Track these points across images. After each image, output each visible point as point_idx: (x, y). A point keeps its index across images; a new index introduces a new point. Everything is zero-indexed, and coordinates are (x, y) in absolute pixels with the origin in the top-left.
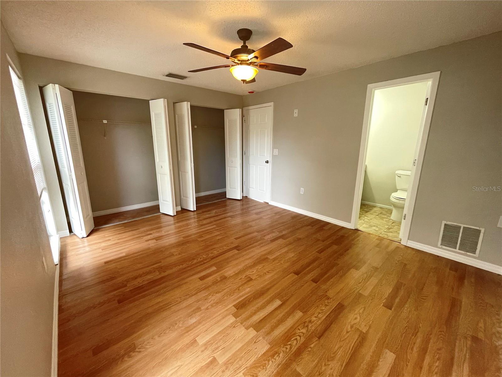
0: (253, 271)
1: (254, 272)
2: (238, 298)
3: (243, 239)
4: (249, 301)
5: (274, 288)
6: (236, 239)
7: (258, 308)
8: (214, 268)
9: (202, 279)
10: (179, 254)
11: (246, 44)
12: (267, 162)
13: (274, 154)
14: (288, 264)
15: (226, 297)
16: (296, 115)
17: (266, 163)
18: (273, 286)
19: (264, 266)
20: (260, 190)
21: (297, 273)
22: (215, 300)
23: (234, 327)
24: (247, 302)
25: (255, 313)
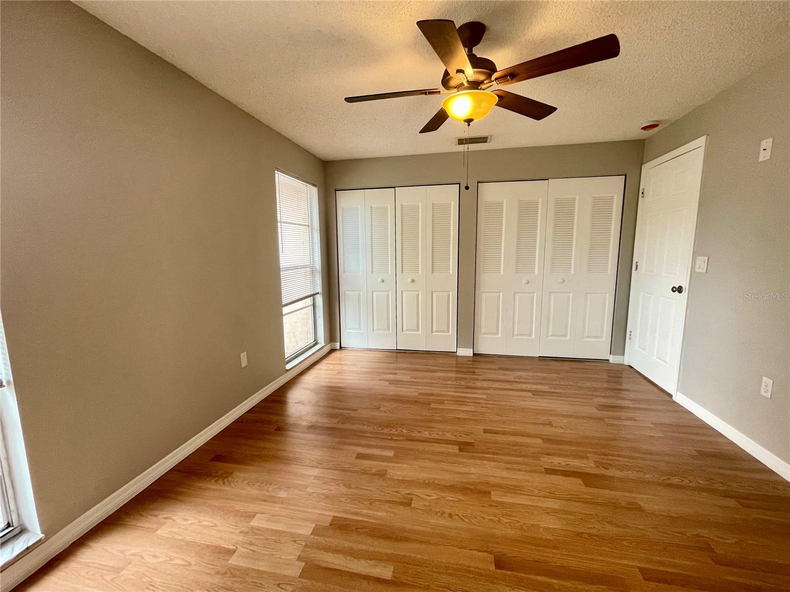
0: (430, 496)
1: (428, 498)
2: (353, 513)
3: (499, 438)
4: (356, 529)
5: (417, 546)
6: (486, 431)
7: (352, 549)
8: (390, 454)
9: (360, 456)
10: (385, 412)
11: (474, 52)
12: (680, 290)
13: (697, 270)
14: (511, 532)
15: (345, 498)
16: (764, 156)
17: (674, 291)
18: (421, 542)
19: (460, 500)
20: (660, 359)
21: (500, 563)
22: (332, 492)
23: (295, 541)
24: (354, 528)
25: (336, 551)
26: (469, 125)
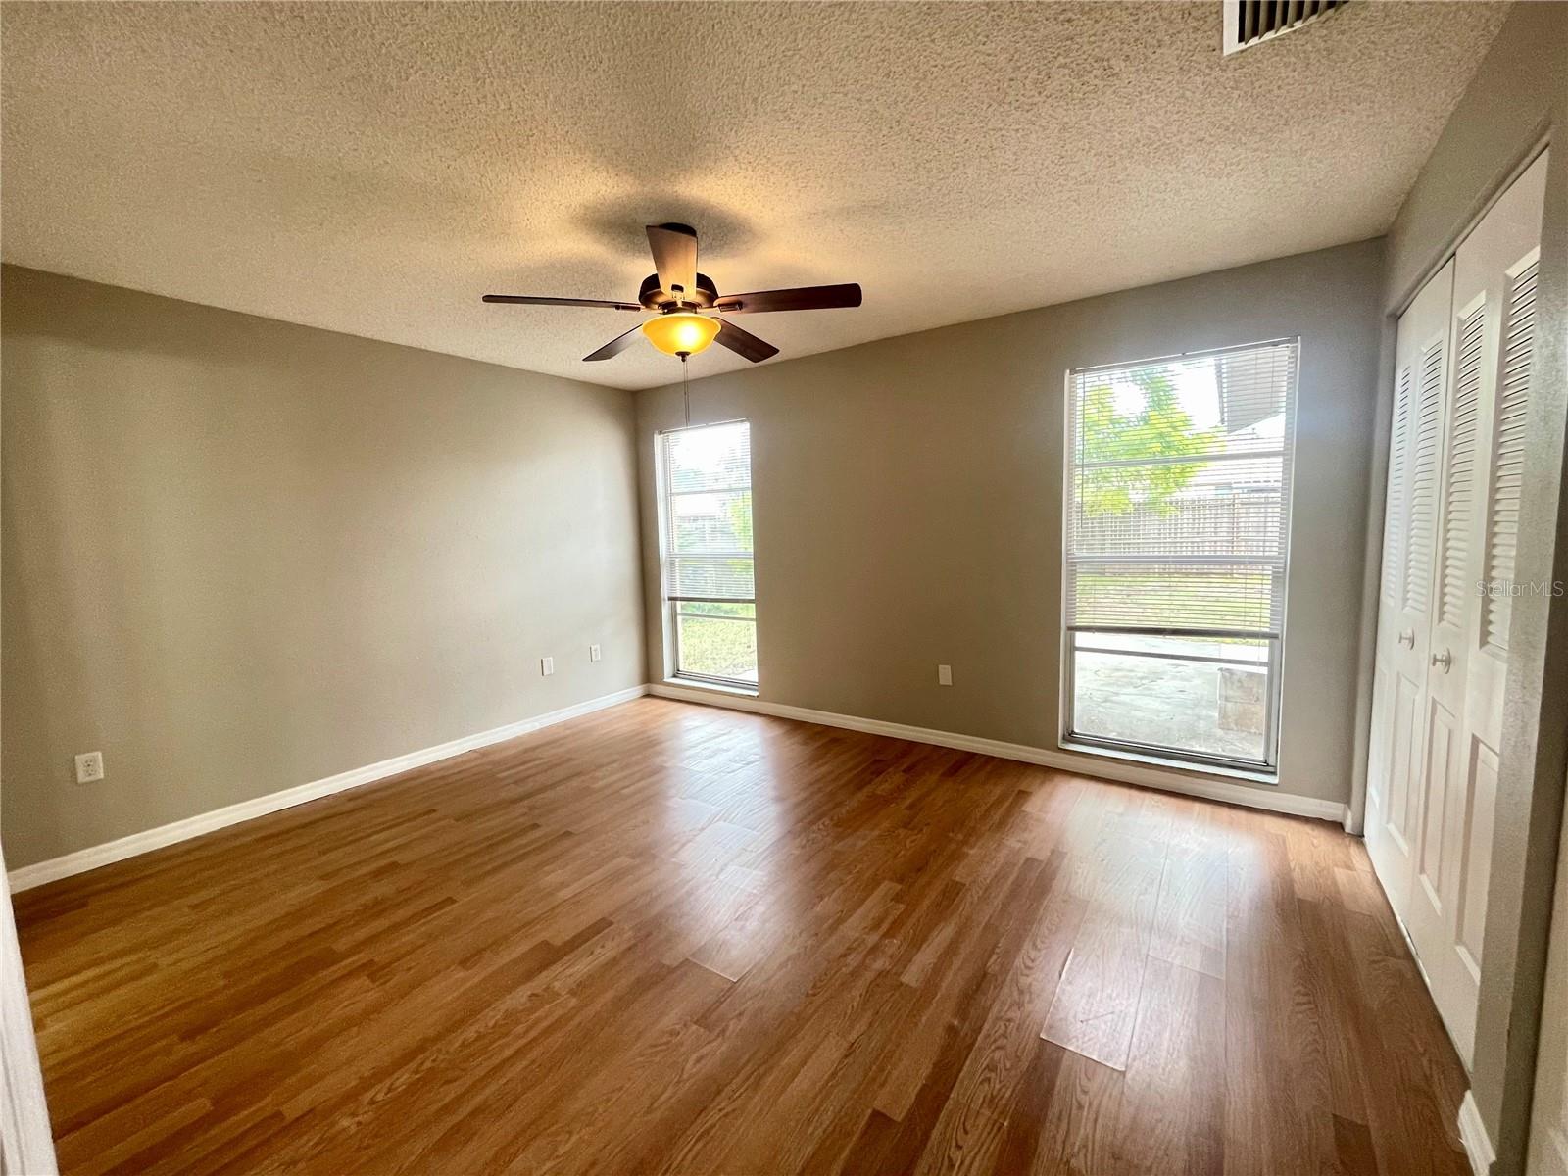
26: (683, 360)
